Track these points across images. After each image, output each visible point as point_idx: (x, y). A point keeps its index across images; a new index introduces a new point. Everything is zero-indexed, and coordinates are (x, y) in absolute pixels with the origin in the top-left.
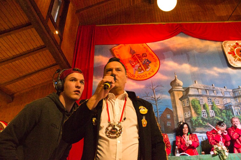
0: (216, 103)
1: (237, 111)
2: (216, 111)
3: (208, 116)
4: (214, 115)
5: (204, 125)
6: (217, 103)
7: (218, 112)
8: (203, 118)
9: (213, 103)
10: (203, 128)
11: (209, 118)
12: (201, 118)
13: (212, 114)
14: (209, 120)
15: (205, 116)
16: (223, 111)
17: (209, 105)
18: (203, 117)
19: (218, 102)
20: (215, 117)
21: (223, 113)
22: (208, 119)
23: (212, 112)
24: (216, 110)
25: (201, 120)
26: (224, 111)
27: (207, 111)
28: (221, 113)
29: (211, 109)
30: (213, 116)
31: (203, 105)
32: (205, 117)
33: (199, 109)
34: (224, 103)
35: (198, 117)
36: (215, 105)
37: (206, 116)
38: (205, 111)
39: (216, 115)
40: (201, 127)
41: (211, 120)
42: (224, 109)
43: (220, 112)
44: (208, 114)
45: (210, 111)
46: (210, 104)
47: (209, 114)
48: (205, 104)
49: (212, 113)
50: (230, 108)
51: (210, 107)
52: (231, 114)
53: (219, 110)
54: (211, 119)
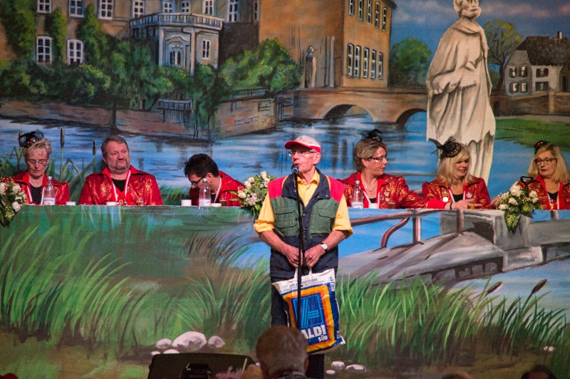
0: (101, 10)
1: (171, 50)
2: (93, 45)
3: (56, 61)
4: (82, 58)
5: (33, 94)
6: (103, 14)
7: (101, 47)
8: (35, 65)
9: (87, 12)
10: (29, 104)
11: (60, 66)
12: (29, 66)
13: (75, 54)
14: (57, 74)
15: (44, 59)
16: (119, 46)
17: (70, 19)
18: (38, 63)
19: (110, 7)
20: (83, 65)
21: (120, 51)
22: (53, 70)
23: (75, 46)
24: (92, 40)
25: (27, 73)
26: (125, 45)
27: (55, 41)
28: (107, 54)
29: (73, 33)
30: (75, 60)
31: (47, 15)
32: (44, 64)
33: (26, 30)
34: (134, 13)
35: (16, 63)
36: (92, 21)
37: (51, 59)
38: (47, 42)
39: (87, 59)
40: (20, 100)
41: (66, 75)
42: (123, 39)
43: (106, 48)
44: (58, 51)
45: (69, 42)
46: (76, 15)
47: (63, 53)
48: (55, 13)
49: (75, 50)
50: (148, 35)
51: (71, 27)
52: (149, 58)
53: (104, 41)
54: (67, 71)
